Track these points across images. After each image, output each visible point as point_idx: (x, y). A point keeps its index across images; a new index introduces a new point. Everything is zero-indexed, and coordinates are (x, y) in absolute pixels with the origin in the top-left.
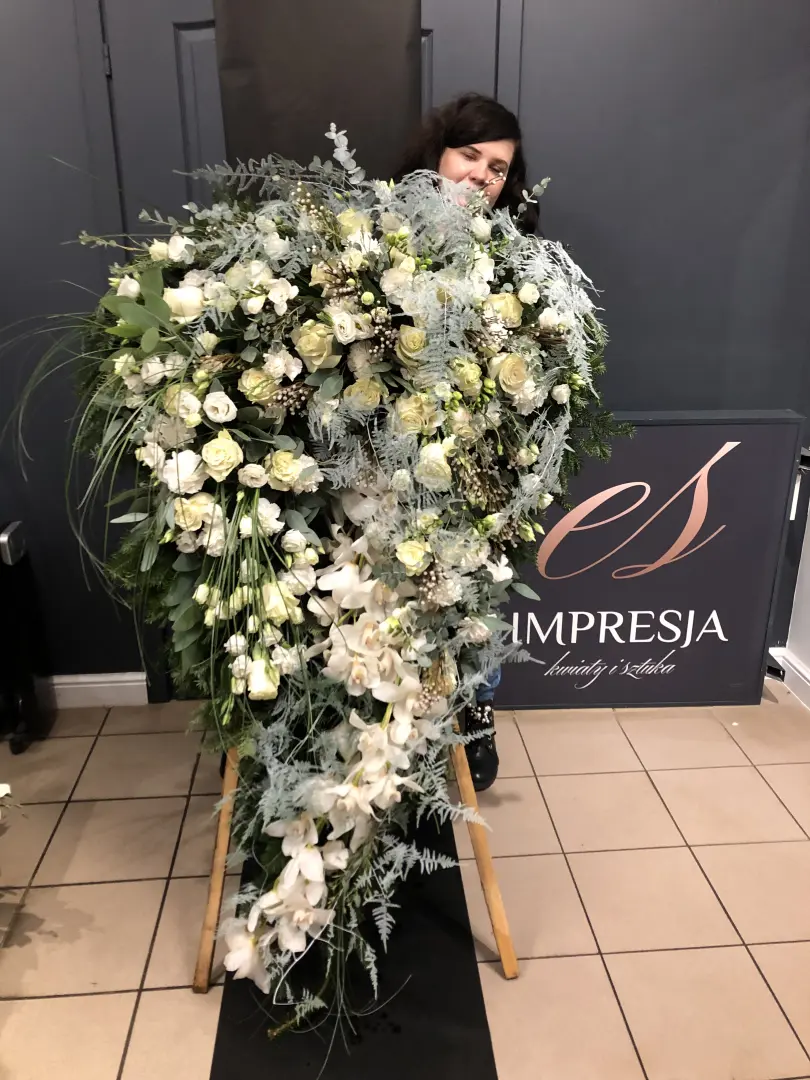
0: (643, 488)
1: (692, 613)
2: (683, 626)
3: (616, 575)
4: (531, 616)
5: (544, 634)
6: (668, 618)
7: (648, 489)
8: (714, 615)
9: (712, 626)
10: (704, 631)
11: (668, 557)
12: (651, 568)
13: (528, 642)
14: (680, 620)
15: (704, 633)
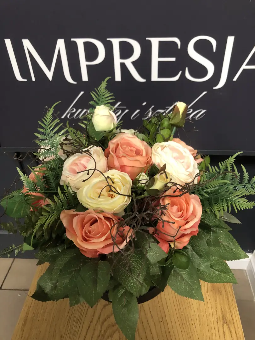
1: (231, 40)
2: (218, 60)
4: (27, 44)
5: (49, 68)
6: (199, 47)
10: (244, 67)
13: (34, 79)
14: (214, 50)
15: (244, 70)
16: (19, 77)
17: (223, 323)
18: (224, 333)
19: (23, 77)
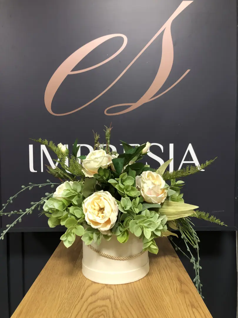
0: (122, 39)
1: (171, 146)
2: (166, 158)
3: (107, 112)
4: (43, 148)
6: (153, 149)
7: (126, 39)
8: (190, 148)
9: (189, 158)
10: (183, 162)
11: (147, 98)
12: (134, 106)
13: (42, 171)
14: (163, 152)
15: (183, 164)
16: (32, 169)
17: (192, 307)
18: (193, 313)
19: (35, 169)
